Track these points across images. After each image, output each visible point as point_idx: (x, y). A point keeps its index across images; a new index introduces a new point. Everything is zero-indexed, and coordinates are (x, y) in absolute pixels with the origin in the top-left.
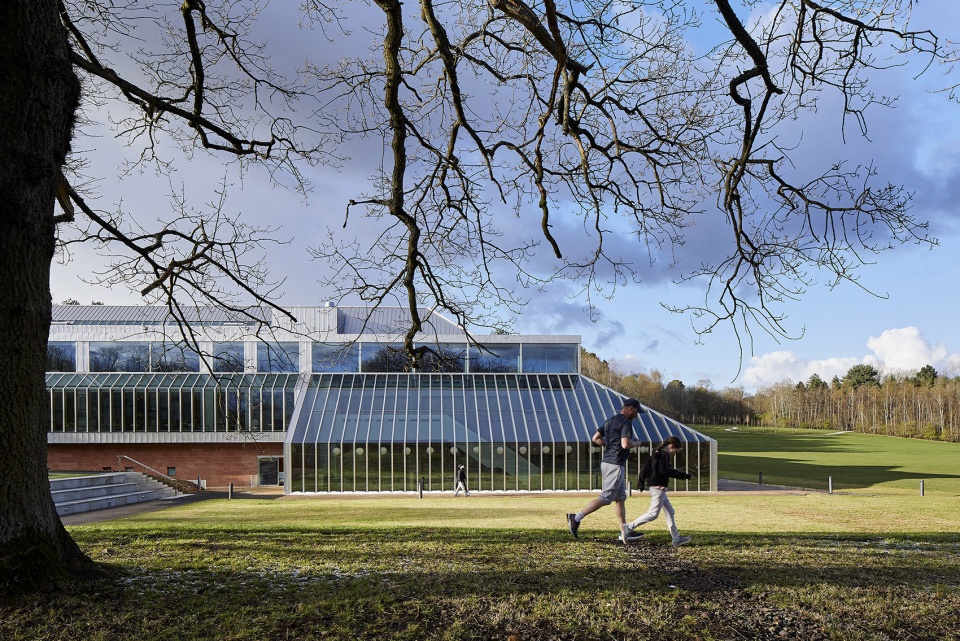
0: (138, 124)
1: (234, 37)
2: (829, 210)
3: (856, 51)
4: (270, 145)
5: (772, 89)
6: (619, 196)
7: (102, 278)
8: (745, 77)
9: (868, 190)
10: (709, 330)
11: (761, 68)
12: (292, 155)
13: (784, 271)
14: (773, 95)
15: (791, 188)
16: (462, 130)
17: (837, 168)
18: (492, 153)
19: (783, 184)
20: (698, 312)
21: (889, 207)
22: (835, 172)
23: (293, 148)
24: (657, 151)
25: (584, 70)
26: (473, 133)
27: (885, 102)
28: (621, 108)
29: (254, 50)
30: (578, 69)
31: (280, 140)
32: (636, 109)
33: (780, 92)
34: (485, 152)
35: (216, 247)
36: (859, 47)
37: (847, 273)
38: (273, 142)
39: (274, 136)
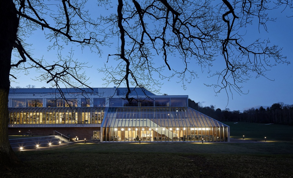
0: (53, 35)
1: (79, 9)
2: (255, 54)
3: (262, 4)
4: (89, 40)
5: (235, 17)
6: (192, 52)
7: (38, 79)
8: (227, 13)
9: (268, 47)
10: (219, 92)
11: (232, 11)
12: (96, 43)
13: (242, 73)
14: (236, 18)
15: (243, 48)
16: (145, 34)
17: (257, 41)
18: (154, 40)
19: (241, 46)
20: (216, 86)
21: (274, 52)
22: (257, 42)
23: (97, 41)
24: (204, 38)
25: (180, 14)
26: (148, 35)
27: (272, 20)
28: (191, 25)
29: (85, 13)
30: (178, 14)
31: (93, 39)
32: (196, 25)
33: (238, 18)
34: (152, 40)
35: (69, 69)
36: (263, 3)
37: (262, 73)
38: (90, 39)
39: (90, 37)
